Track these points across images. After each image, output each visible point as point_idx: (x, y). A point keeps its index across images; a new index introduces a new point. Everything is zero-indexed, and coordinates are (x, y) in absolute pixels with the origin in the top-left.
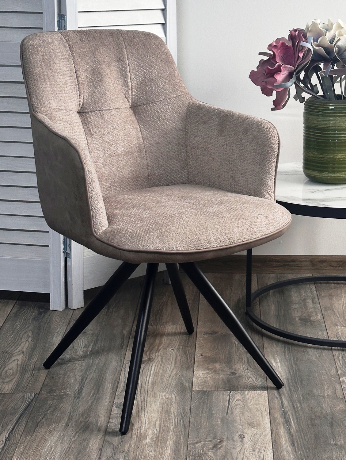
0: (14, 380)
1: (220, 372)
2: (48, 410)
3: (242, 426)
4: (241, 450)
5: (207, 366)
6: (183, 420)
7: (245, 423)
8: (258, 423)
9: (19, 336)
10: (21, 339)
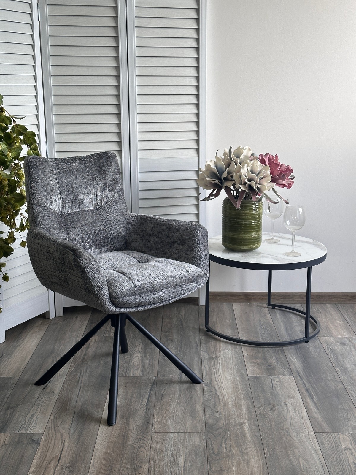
0: (140, 368)
1: (261, 364)
2: (166, 387)
3: (284, 397)
4: (287, 412)
5: (252, 361)
6: (247, 393)
7: (285, 395)
8: (293, 396)
9: (134, 342)
10: (136, 344)
